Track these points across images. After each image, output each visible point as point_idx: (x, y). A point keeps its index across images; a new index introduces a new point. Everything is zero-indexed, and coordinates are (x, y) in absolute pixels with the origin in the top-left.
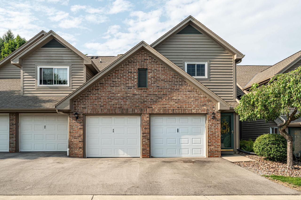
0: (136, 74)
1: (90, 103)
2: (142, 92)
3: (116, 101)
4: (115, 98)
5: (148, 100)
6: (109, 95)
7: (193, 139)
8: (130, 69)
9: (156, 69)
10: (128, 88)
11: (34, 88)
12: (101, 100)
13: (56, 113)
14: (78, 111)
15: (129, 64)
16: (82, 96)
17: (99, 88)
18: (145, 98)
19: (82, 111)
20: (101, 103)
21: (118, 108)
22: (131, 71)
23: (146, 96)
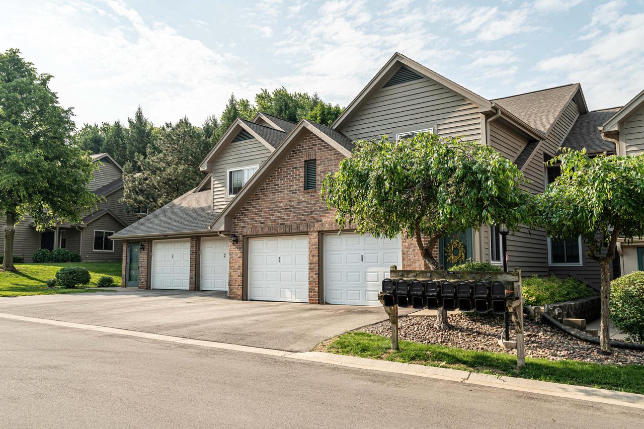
0: (302, 170)
1: (251, 219)
2: (309, 196)
3: (278, 215)
4: (277, 210)
5: (317, 209)
6: (271, 205)
7: (385, 273)
8: (295, 163)
9: (327, 158)
10: (293, 193)
11: (223, 201)
12: (261, 214)
13: (217, 235)
14: (237, 232)
15: (294, 156)
16: (242, 211)
17: (260, 197)
18: (312, 206)
19: (242, 232)
20: (262, 218)
21: (281, 224)
22: (296, 165)
23: (315, 204)
